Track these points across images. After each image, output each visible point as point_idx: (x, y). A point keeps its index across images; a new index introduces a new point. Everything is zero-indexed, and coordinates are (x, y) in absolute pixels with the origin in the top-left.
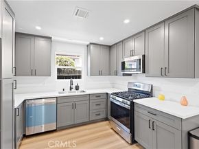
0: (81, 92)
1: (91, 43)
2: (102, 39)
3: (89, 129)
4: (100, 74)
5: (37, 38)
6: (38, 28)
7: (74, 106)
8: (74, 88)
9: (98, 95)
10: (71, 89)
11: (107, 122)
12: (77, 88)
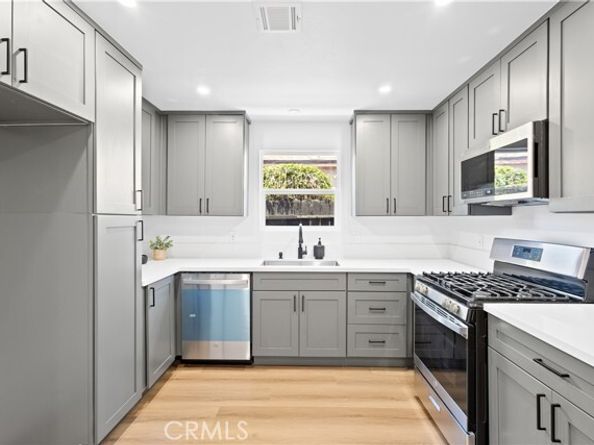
0: (331, 263)
1: (358, 113)
2: (385, 89)
3: (341, 382)
4: (391, 209)
5: (211, 120)
6: (203, 91)
7: (299, 304)
8: (310, 251)
9: (378, 279)
10: (301, 253)
11: (411, 373)
12: (319, 252)
